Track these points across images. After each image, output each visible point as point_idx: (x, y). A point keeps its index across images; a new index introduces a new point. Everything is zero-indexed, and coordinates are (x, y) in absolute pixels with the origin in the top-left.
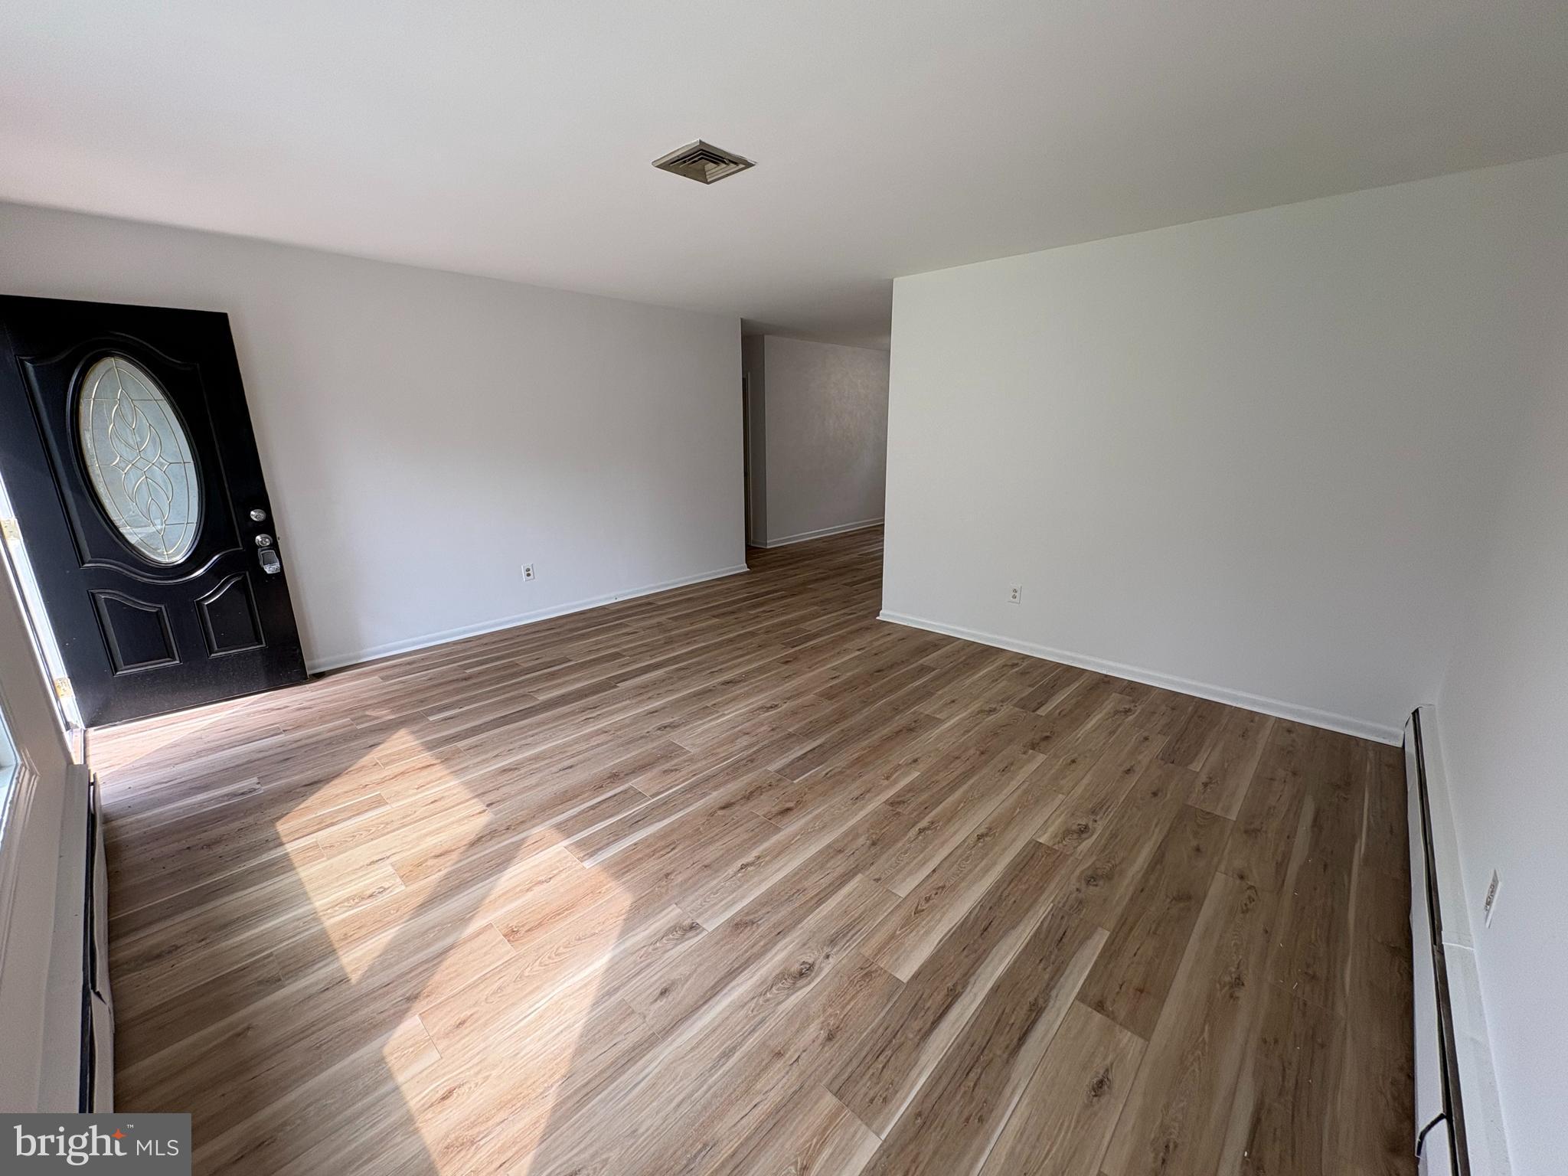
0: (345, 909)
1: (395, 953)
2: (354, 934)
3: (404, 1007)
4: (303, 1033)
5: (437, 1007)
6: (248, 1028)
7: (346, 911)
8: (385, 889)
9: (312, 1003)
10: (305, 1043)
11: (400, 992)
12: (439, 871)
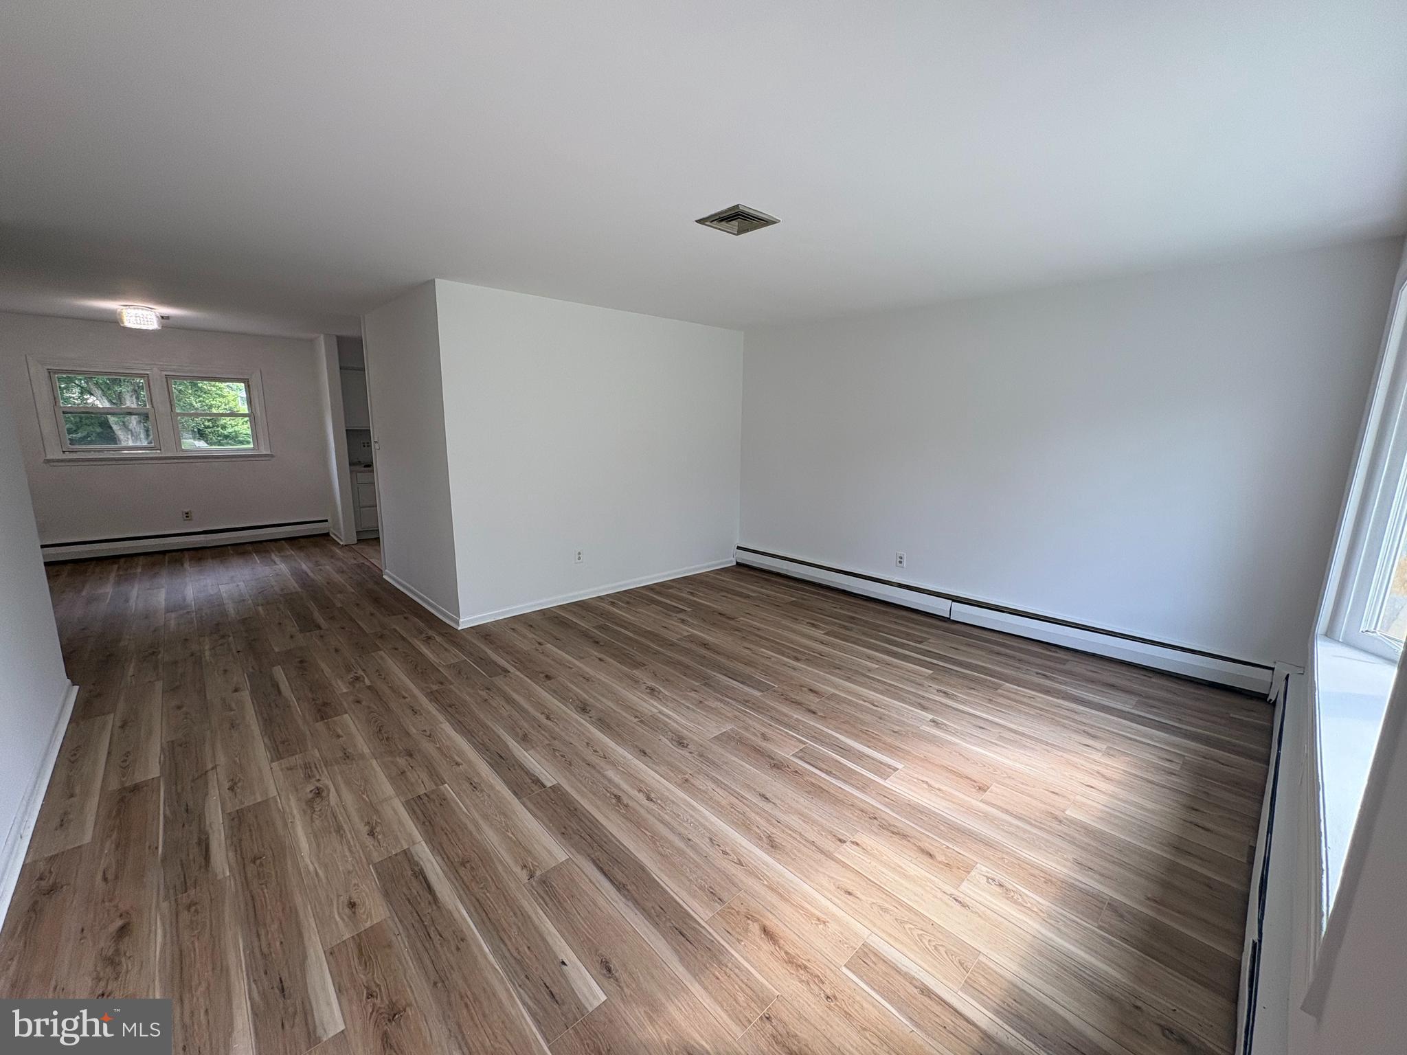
0: (1025, 898)
1: (1037, 843)
2: (1041, 877)
3: (1065, 821)
4: (1121, 864)
5: (1053, 806)
6: (1149, 899)
7: (1027, 896)
8: (988, 878)
9: (1104, 872)
10: (1125, 859)
11: (1060, 828)
12: (948, 847)
